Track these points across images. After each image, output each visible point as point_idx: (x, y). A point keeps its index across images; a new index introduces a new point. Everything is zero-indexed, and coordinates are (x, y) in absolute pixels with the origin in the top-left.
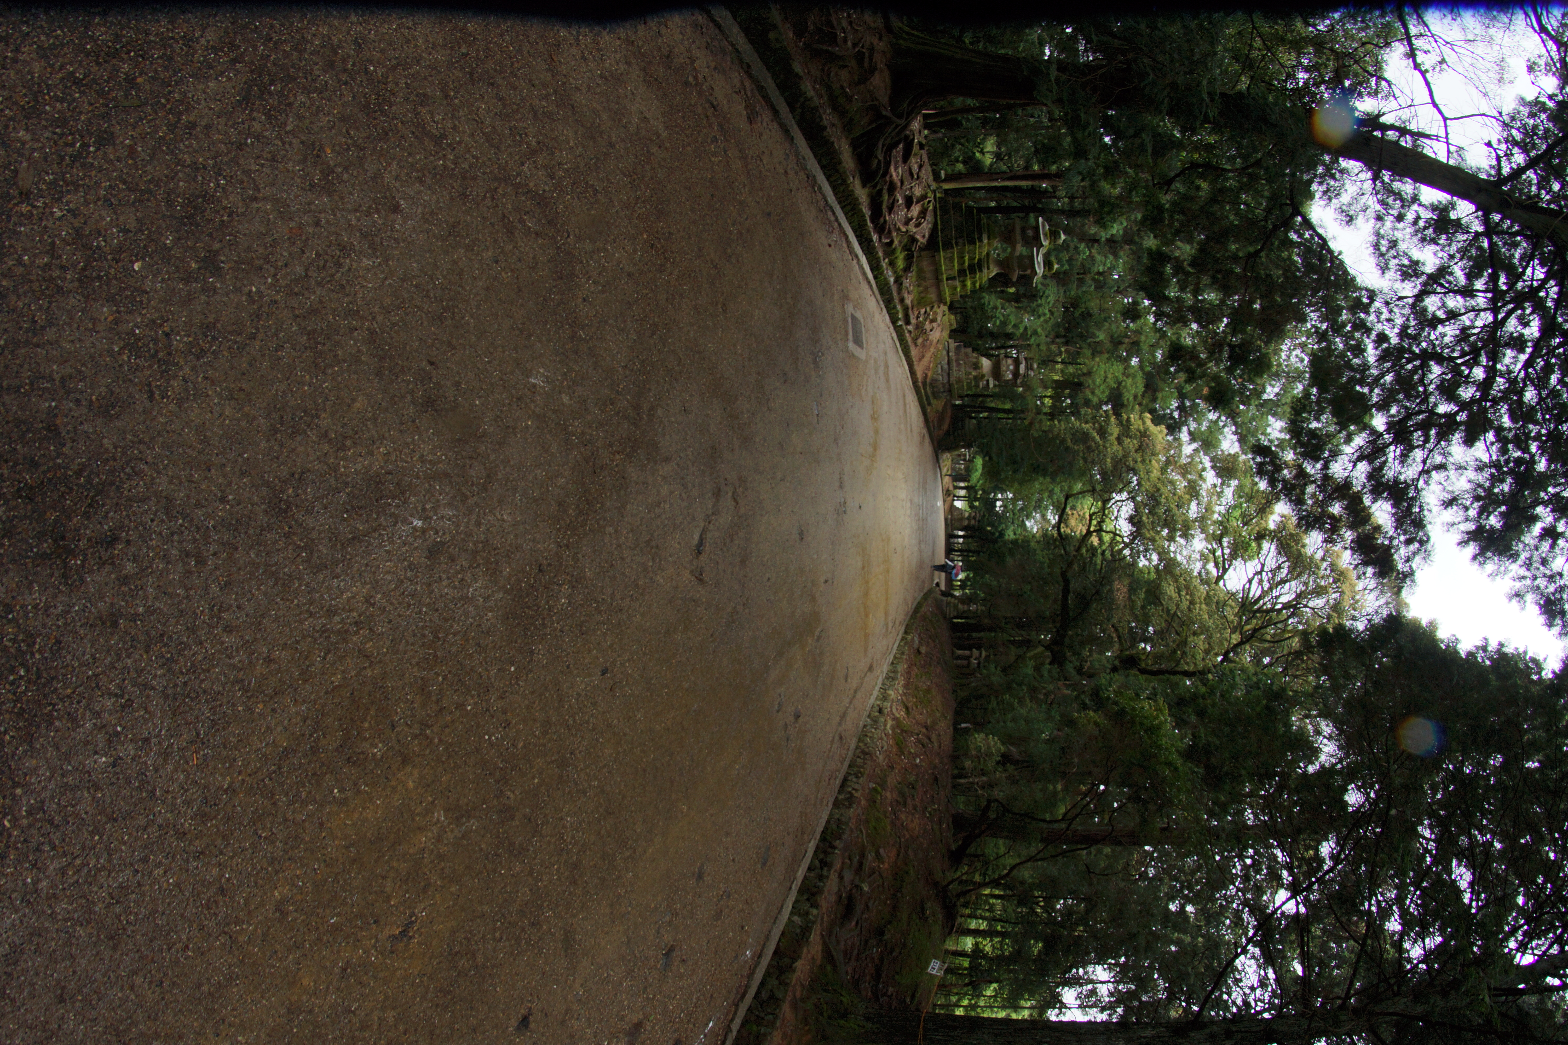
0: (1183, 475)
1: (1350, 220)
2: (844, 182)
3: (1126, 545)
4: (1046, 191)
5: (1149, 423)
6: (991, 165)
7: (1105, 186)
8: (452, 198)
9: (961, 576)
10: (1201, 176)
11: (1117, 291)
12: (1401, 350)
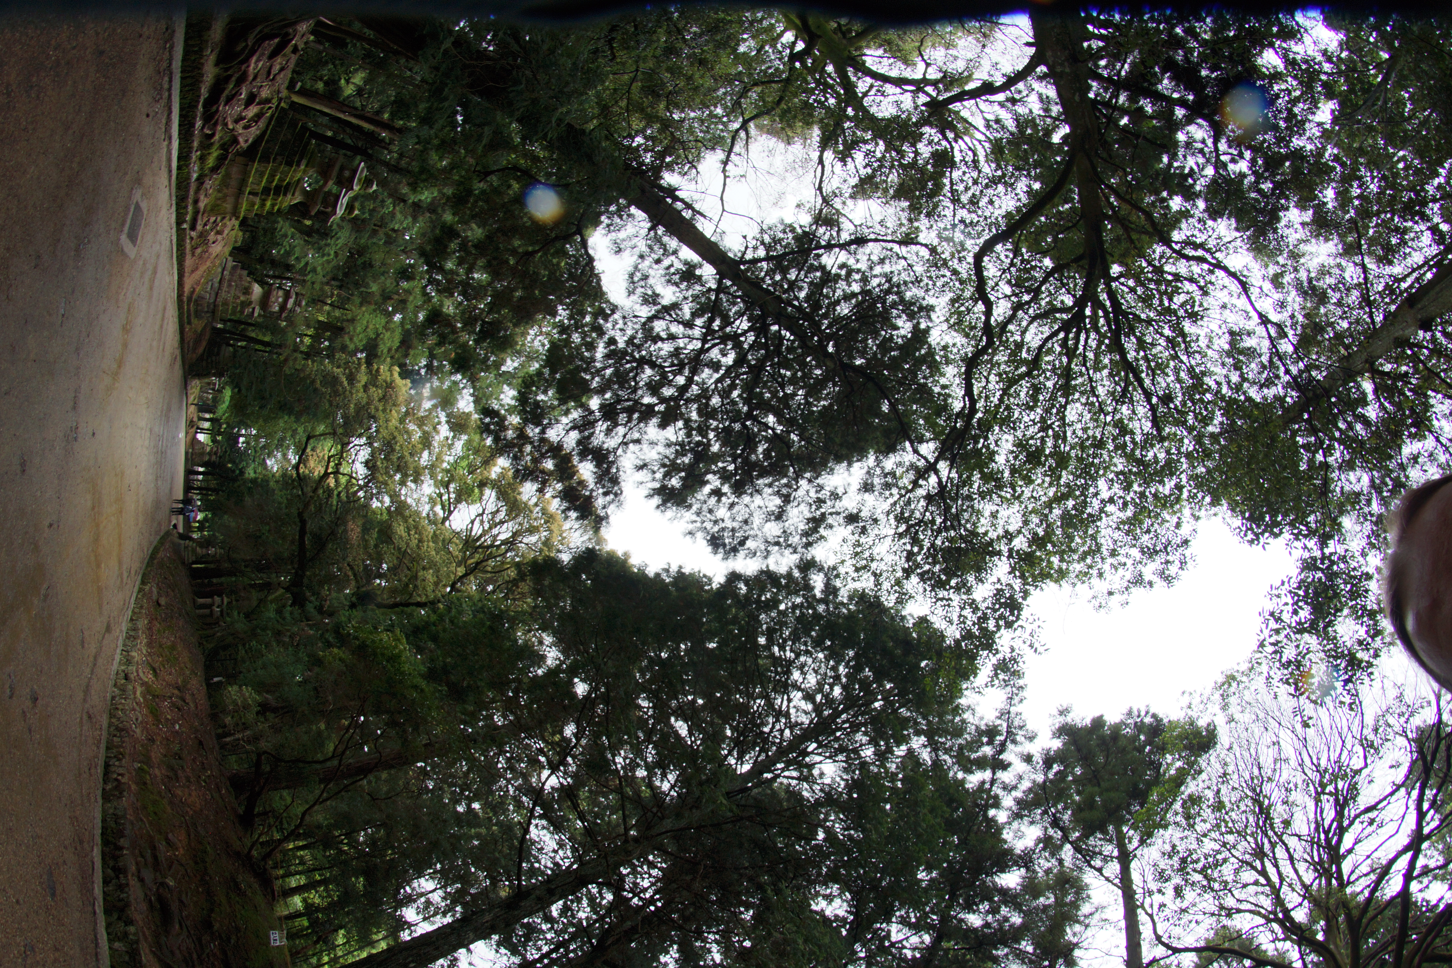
0: (420, 426)
1: (619, 251)
2: (200, 50)
3: (361, 488)
4: (383, 140)
5: (396, 375)
6: (349, 97)
7: (434, 156)
9: (200, 516)
10: (518, 179)
11: (403, 251)
12: (624, 353)
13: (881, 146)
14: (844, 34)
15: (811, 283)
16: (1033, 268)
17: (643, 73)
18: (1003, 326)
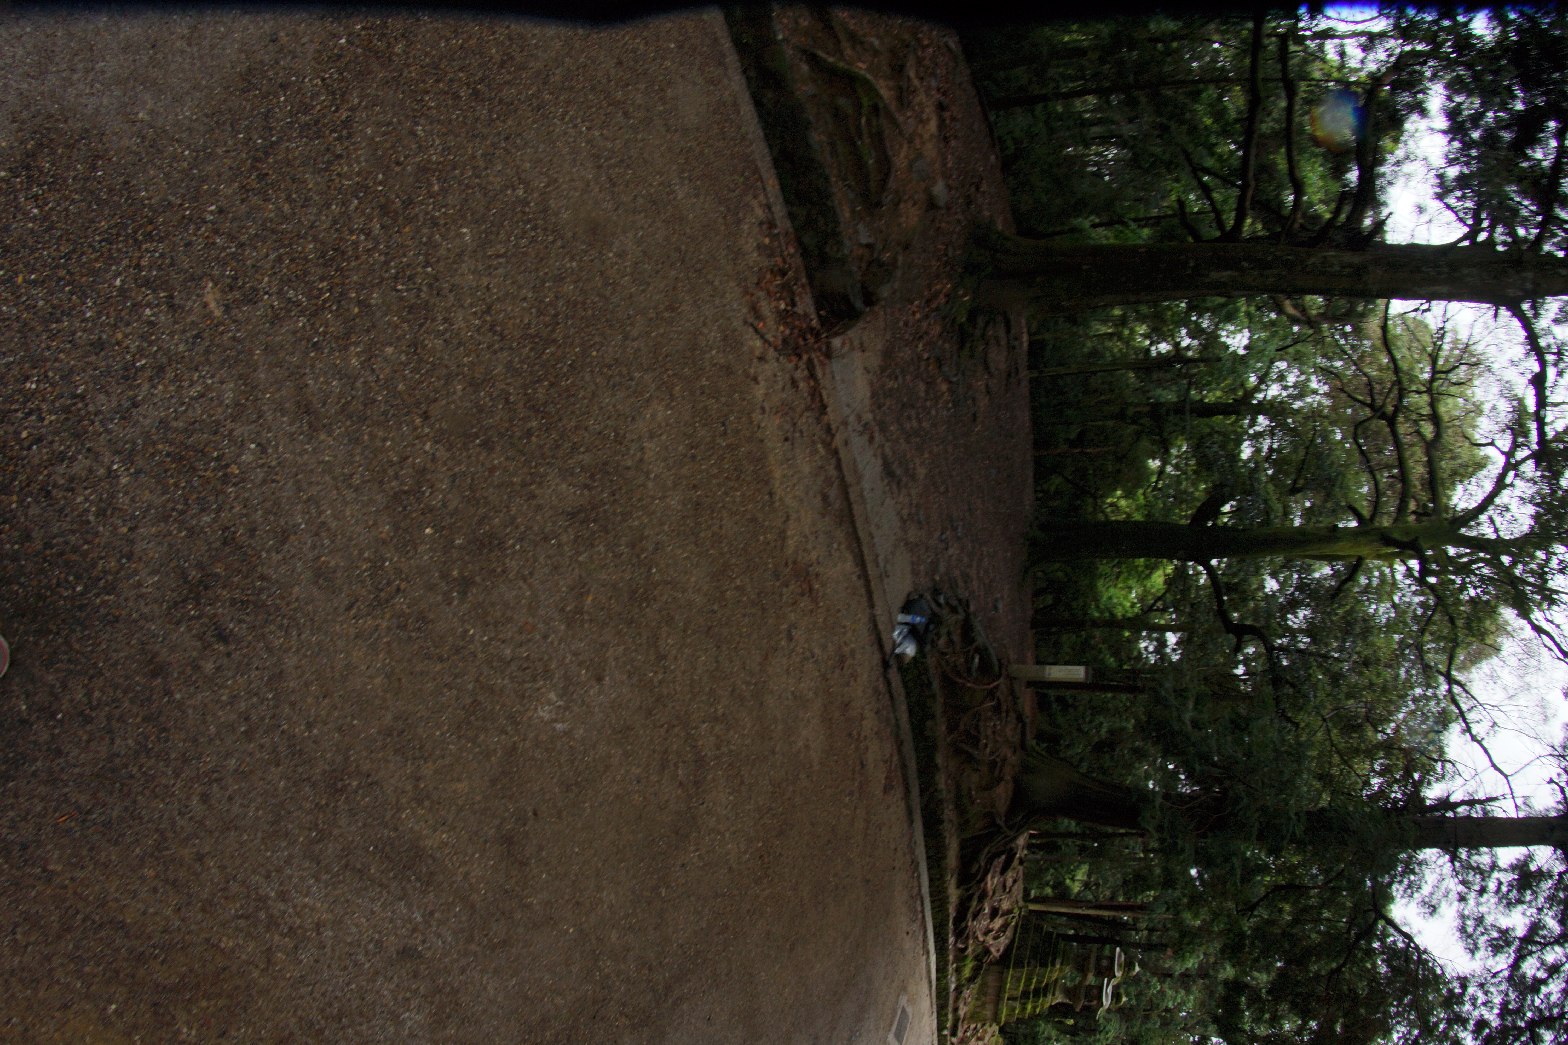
1: (1433, 910)
2: (942, 877)
6: (1079, 892)
7: (1187, 916)
8: (640, 707)
12: (1504, 1030)
14: (1426, 514)
17: (1331, 718)
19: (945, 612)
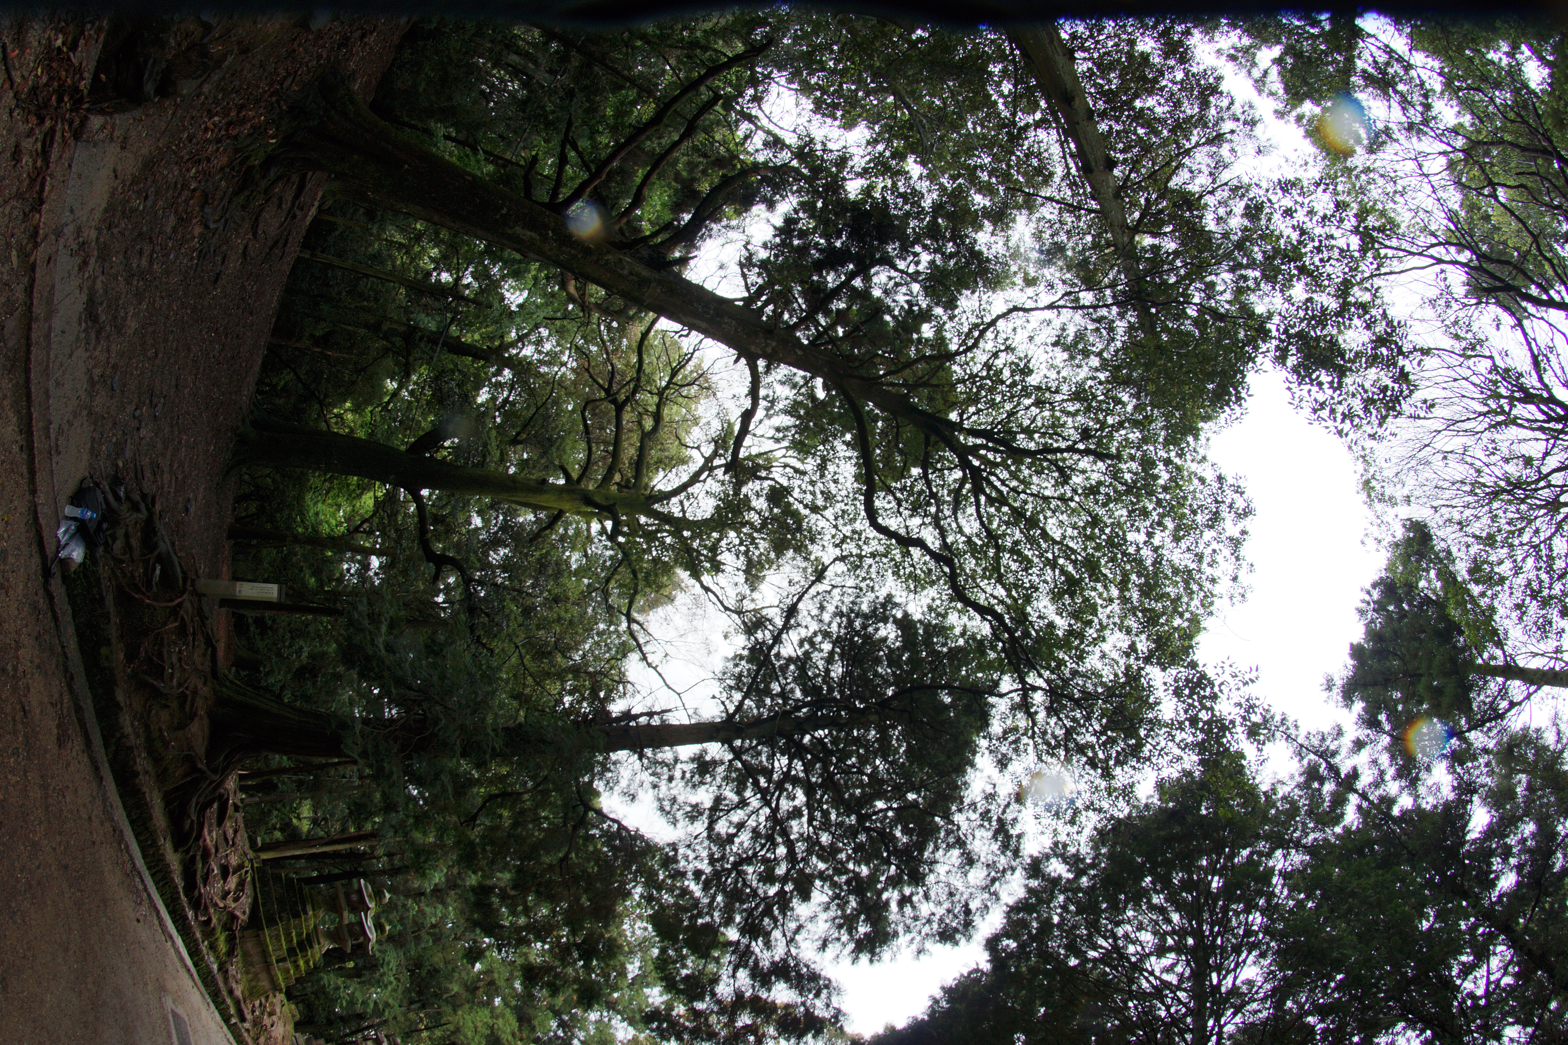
1: (633, 797)
4: (365, 852)
6: (309, 831)
7: (417, 835)
10: (502, 806)
11: (456, 939)
12: (717, 874)
13: (732, 534)
14: (627, 487)
15: (795, 680)
16: (912, 486)
17: (523, 646)
18: (945, 546)
19: (124, 508)
